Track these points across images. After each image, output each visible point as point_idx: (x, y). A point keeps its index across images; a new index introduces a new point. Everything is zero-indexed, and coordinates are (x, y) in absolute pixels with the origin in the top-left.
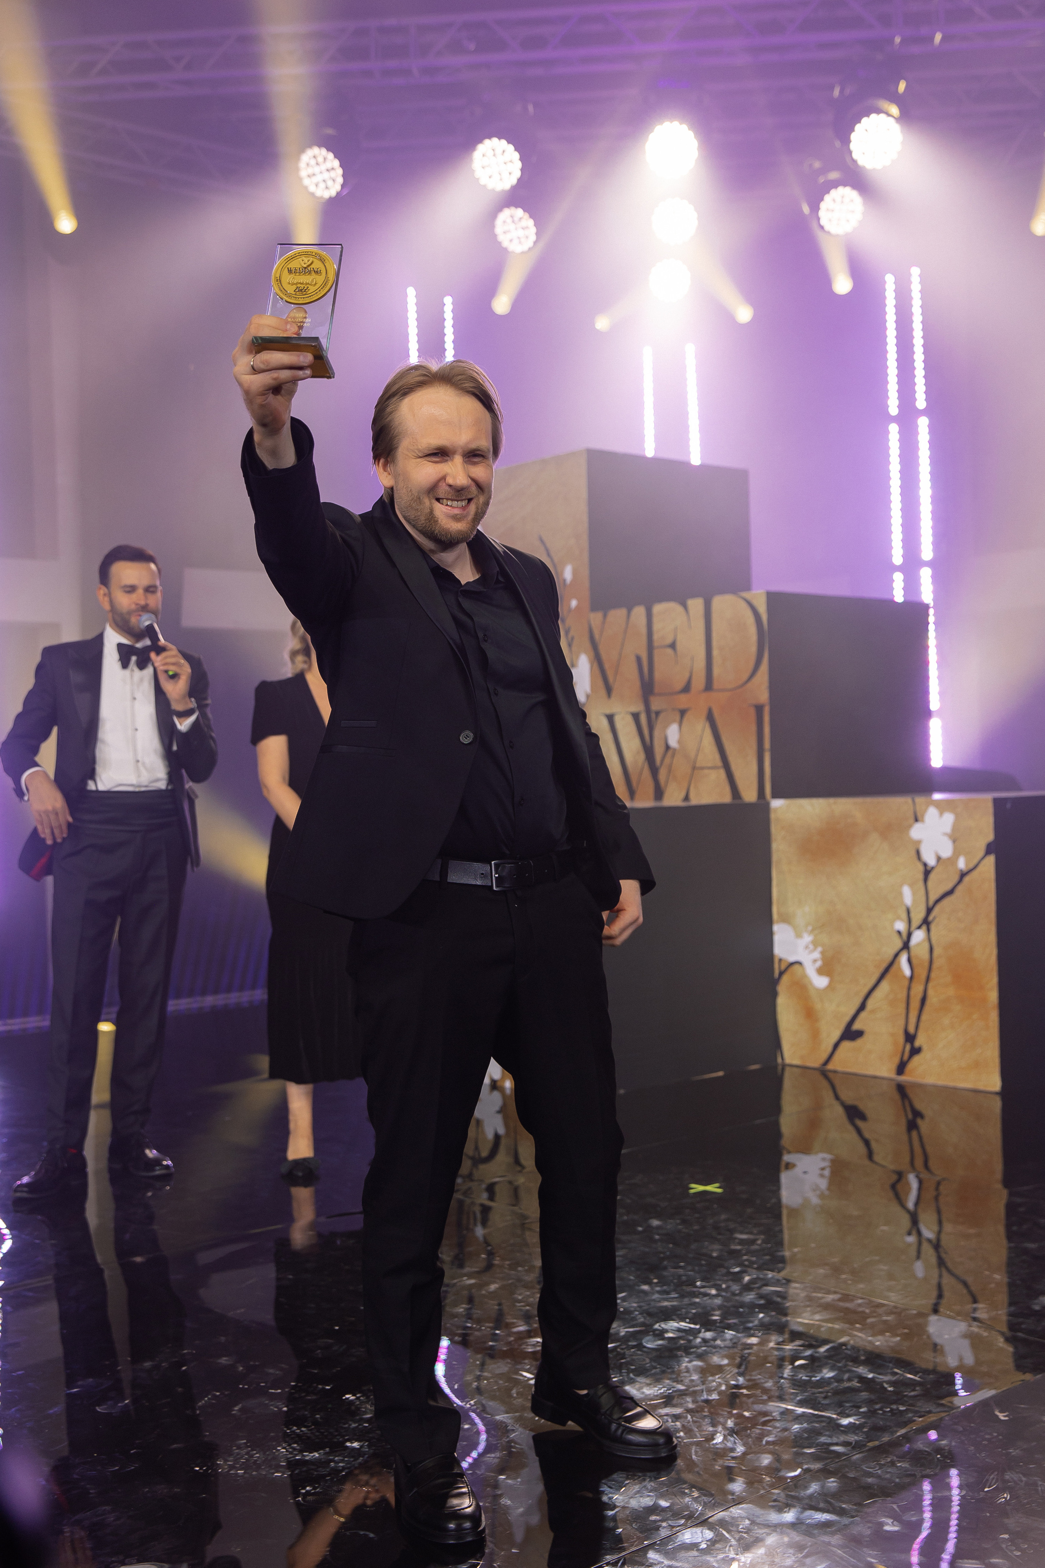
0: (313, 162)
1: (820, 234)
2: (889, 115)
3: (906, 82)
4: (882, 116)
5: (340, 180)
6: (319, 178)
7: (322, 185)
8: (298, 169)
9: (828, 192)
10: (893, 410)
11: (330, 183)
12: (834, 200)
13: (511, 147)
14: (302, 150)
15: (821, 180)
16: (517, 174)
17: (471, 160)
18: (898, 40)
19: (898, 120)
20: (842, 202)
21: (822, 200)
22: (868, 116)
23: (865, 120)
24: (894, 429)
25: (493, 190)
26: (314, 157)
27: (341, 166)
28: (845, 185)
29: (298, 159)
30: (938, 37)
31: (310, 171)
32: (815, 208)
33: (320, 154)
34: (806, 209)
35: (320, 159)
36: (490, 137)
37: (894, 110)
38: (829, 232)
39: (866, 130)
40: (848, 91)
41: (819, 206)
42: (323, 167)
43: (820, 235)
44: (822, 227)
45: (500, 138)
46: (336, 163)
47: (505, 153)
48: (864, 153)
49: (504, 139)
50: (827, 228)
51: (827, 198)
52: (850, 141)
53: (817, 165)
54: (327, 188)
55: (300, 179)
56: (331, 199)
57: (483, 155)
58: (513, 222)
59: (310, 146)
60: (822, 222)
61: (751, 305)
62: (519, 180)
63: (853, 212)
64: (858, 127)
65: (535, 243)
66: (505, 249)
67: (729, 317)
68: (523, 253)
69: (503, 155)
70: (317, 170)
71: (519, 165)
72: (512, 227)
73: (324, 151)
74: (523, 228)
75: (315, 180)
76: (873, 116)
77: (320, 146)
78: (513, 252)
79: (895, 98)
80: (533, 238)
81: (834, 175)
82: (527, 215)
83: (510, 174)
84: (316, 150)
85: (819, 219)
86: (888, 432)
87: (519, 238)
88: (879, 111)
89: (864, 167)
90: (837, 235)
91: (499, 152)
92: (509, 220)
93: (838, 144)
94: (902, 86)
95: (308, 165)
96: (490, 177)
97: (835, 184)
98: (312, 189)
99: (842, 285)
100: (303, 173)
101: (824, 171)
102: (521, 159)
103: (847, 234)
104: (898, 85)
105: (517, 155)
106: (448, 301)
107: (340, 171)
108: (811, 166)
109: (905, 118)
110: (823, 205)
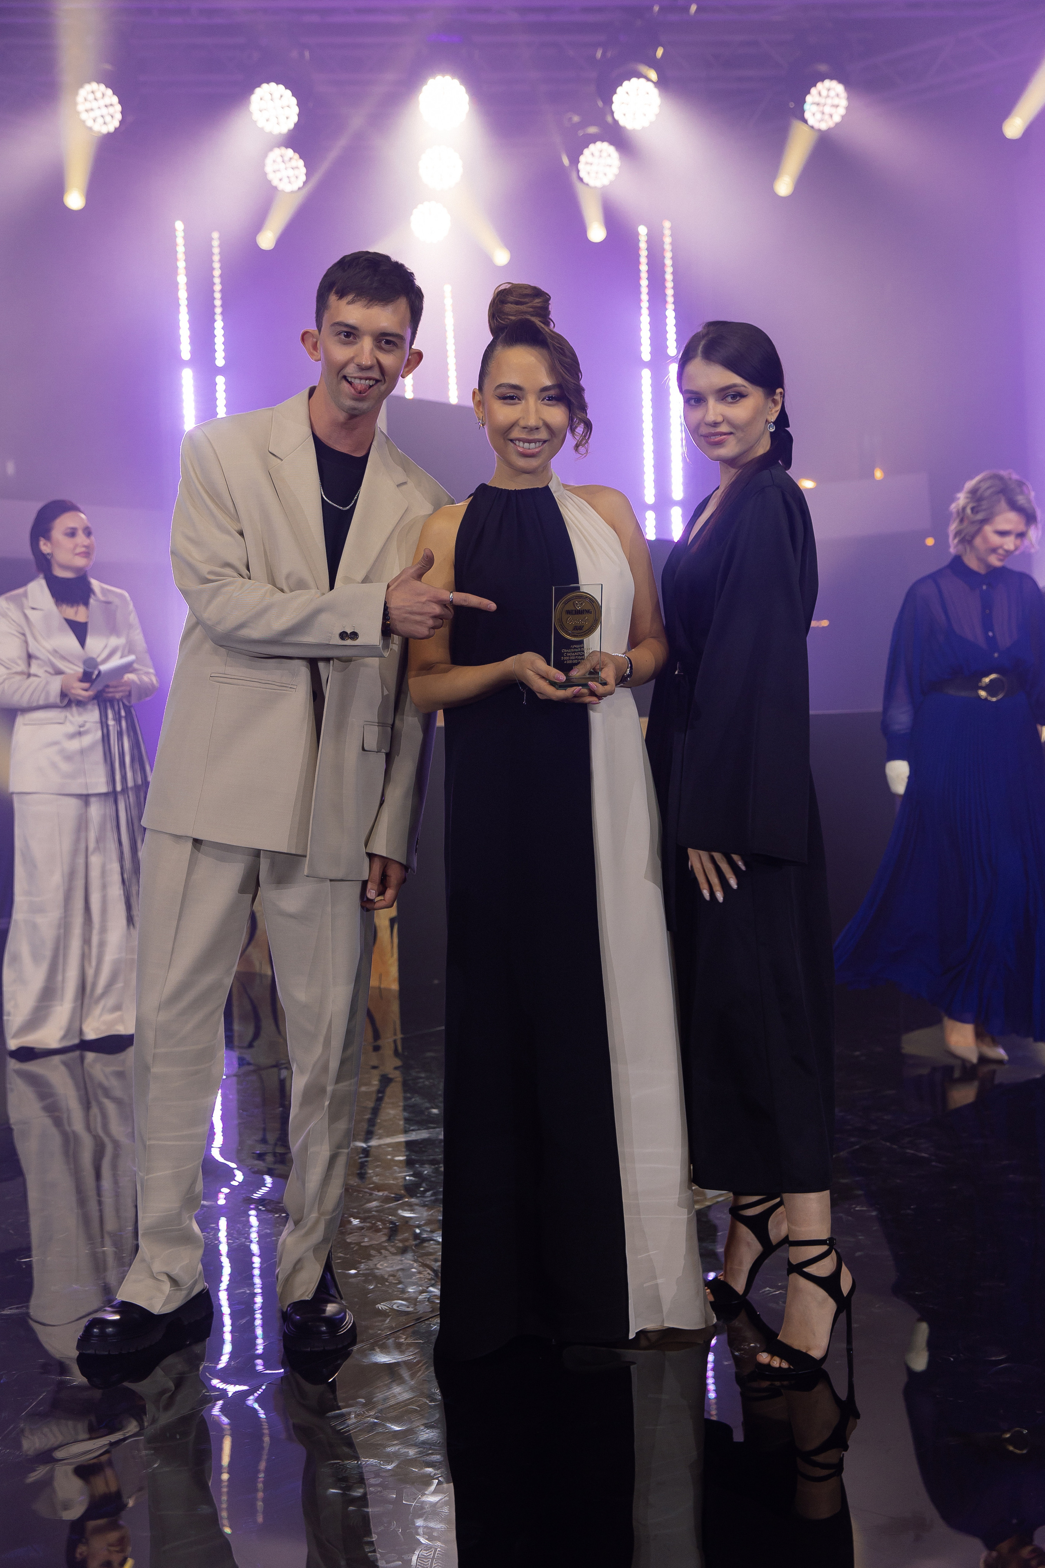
0: (91, 97)
1: (579, 186)
2: (648, 79)
3: (664, 48)
4: (642, 80)
5: (119, 117)
6: (97, 113)
7: (100, 120)
8: (75, 104)
9: (587, 147)
10: (646, 356)
11: (108, 119)
12: (592, 154)
13: (288, 93)
14: (81, 86)
15: (581, 133)
16: (295, 119)
17: (249, 103)
18: (656, 8)
19: (657, 84)
20: (601, 156)
21: (582, 153)
22: (629, 80)
23: (626, 83)
24: (646, 375)
25: (271, 133)
26: (93, 92)
27: (120, 102)
28: (603, 141)
29: (76, 94)
30: (693, 8)
31: (88, 105)
32: (575, 161)
33: (99, 89)
34: (566, 161)
35: (99, 95)
36: (268, 82)
37: (653, 75)
38: (587, 185)
39: (627, 93)
40: (609, 54)
41: (579, 160)
42: (102, 103)
43: (579, 188)
44: (581, 180)
45: (277, 84)
46: (115, 99)
47: (282, 98)
48: (625, 115)
49: (282, 84)
50: (586, 180)
51: (586, 152)
52: (612, 102)
53: (576, 119)
54: (105, 123)
55: (78, 113)
56: (109, 135)
57: (261, 99)
58: (283, 161)
59: (89, 82)
60: (582, 174)
61: (508, 249)
62: (296, 125)
63: (610, 166)
64: (619, 90)
65: (305, 183)
66: (275, 188)
67: (488, 260)
68: (292, 192)
69: (280, 99)
70: (95, 105)
71: (296, 110)
72: (282, 166)
73: (102, 87)
74: (292, 168)
75: (92, 114)
76: (634, 80)
77: (98, 82)
78: (283, 191)
79: (653, 63)
80: (303, 178)
81: (592, 130)
82: (297, 156)
83: (287, 118)
84: (94, 86)
85: (578, 171)
86: (641, 377)
87: (288, 177)
88: (639, 75)
89: (625, 128)
90: (595, 188)
91: (276, 96)
92: (279, 159)
93: (600, 104)
94: (660, 52)
95: (86, 100)
96: (267, 120)
97: (594, 139)
98: (90, 123)
99: (597, 233)
100: (81, 108)
101: (584, 124)
102: (298, 105)
103: (604, 187)
104: (656, 50)
105: (294, 101)
106: (215, 235)
107: (119, 108)
108: (570, 119)
109: (662, 84)
110: (582, 159)
